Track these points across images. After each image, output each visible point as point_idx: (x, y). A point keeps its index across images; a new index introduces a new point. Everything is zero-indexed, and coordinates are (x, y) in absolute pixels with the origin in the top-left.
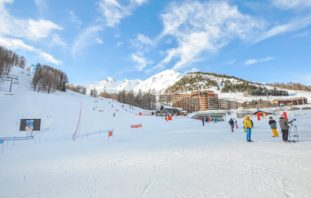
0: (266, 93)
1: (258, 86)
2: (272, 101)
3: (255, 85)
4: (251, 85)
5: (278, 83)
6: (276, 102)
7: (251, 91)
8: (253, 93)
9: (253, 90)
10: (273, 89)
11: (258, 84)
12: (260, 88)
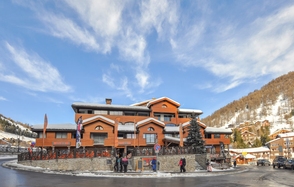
0: (19, 133)
1: (11, 122)
2: (28, 142)
3: (8, 121)
4: (4, 120)
5: (28, 124)
6: (30, 143)
7: (5, 127)
8: (7, 129)
9: (7, 127)
10: (26, 130)
11: (11, 121)
12: (14, 125)
